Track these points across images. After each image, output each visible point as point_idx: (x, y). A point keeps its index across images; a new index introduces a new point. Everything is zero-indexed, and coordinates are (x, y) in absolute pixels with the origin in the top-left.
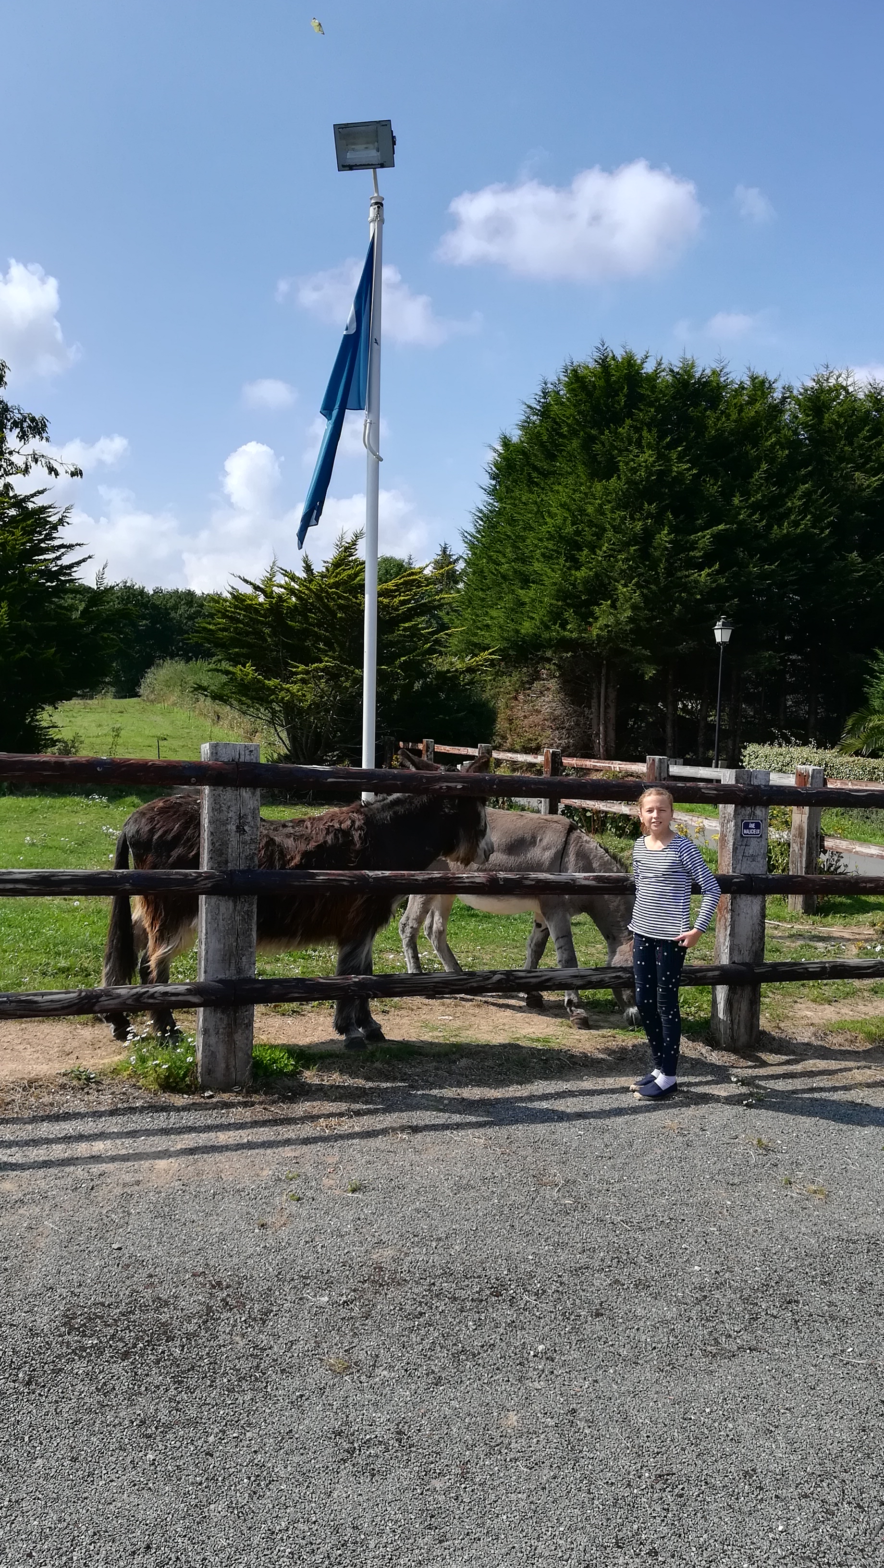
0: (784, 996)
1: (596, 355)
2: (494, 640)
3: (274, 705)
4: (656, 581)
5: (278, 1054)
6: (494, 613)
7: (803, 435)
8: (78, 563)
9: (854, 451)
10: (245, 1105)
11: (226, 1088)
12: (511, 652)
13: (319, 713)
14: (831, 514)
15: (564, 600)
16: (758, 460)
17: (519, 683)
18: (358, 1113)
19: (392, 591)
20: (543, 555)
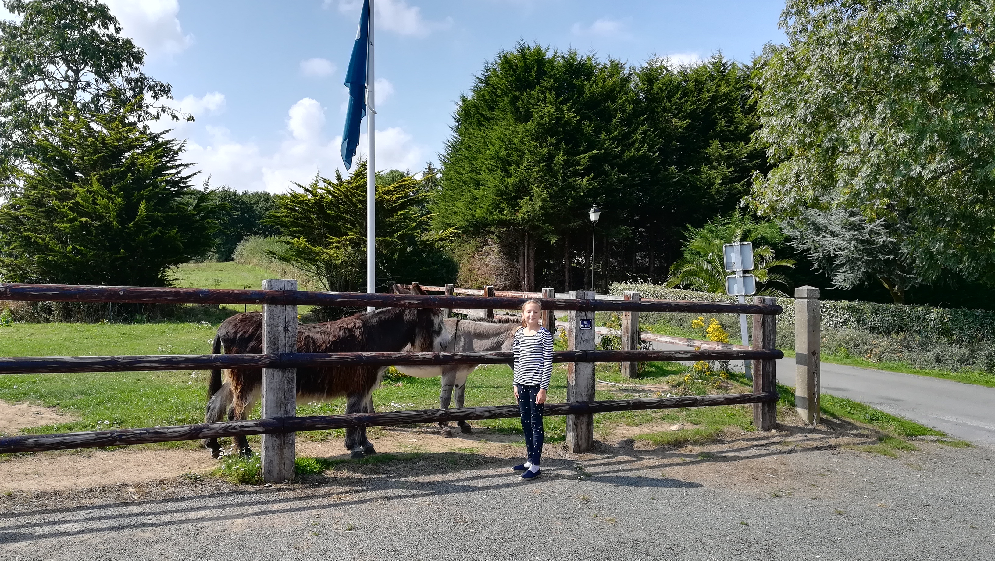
0: (612, 423)
1: (518, 47)
2: (458, 221)
3: (319, 263)
4: (557, 186)
5: (311, 462)
6: (458, 204)
7: (642, 96)
8: (192, 176)
9: (672, 106)
10: (290, 489)
11: (279, 481)
12: (470, 229)
13: (347, 267)
14: (658, 143)
15: (501, 196)
16: (616, 111)
17: (475, 248)
18: (356, 492)
19: (392, 191)
20: (488, 168)
